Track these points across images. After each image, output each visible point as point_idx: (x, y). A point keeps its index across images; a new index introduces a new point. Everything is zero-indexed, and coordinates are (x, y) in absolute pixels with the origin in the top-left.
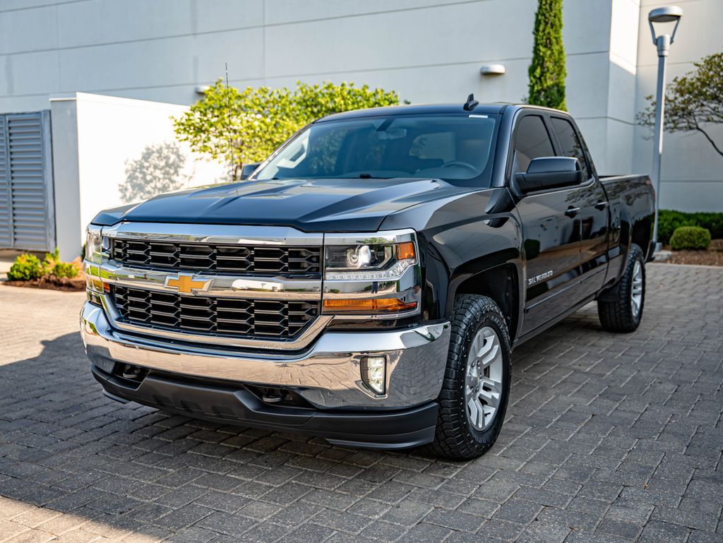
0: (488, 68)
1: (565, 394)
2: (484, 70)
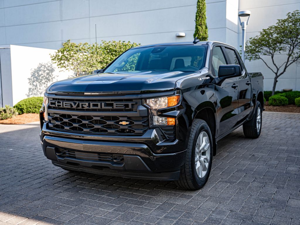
0: (178, 34)
2: (177, 35)
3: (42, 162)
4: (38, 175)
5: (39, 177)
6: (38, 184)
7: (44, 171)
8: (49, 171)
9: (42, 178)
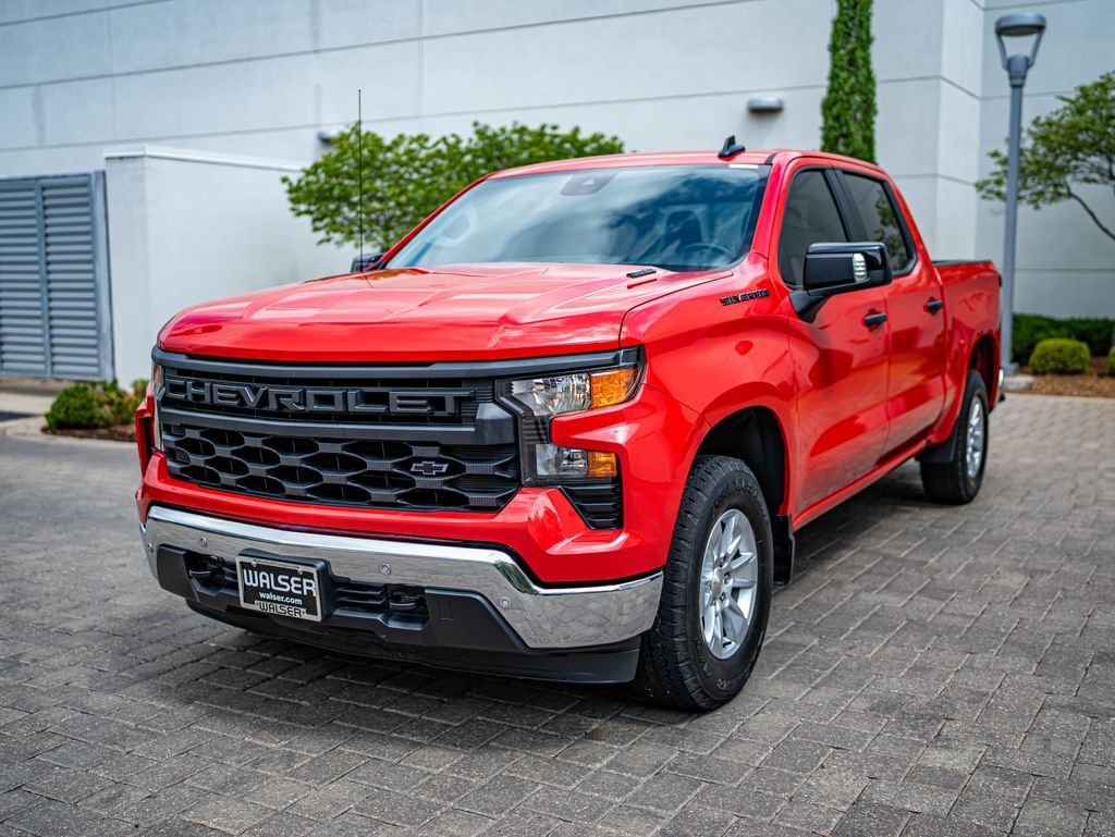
1: (869, 590)
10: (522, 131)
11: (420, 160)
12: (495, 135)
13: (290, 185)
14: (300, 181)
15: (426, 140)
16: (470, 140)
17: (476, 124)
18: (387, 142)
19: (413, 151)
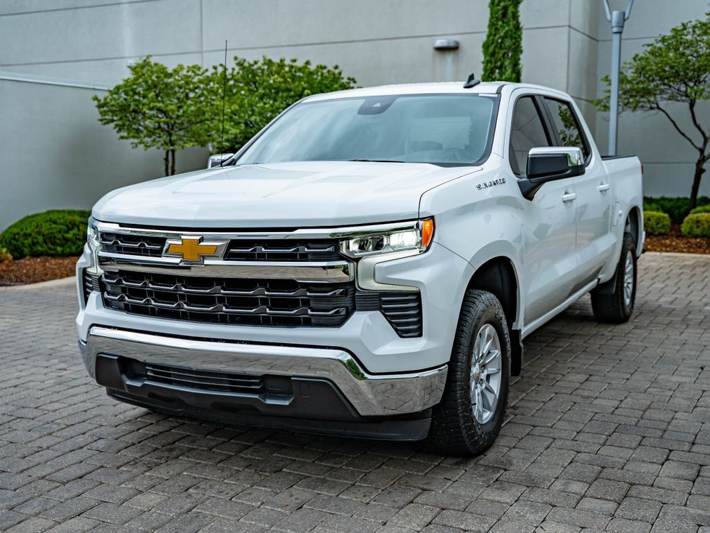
3: (82, 399)
4: (73, 439)
5: (77, 446)
6: (75, 467)
7: (90, 427)
8: (102, 428)
9: (85, 448)
10: (269, 63)
11: (194, 83)
12: (251, 65)
13: (99, 101)
14: (105, 99)
15: (199, 69)
16: (233, 69)
17: (236, 58)
18: (170, 70)
19: (190, 77)
